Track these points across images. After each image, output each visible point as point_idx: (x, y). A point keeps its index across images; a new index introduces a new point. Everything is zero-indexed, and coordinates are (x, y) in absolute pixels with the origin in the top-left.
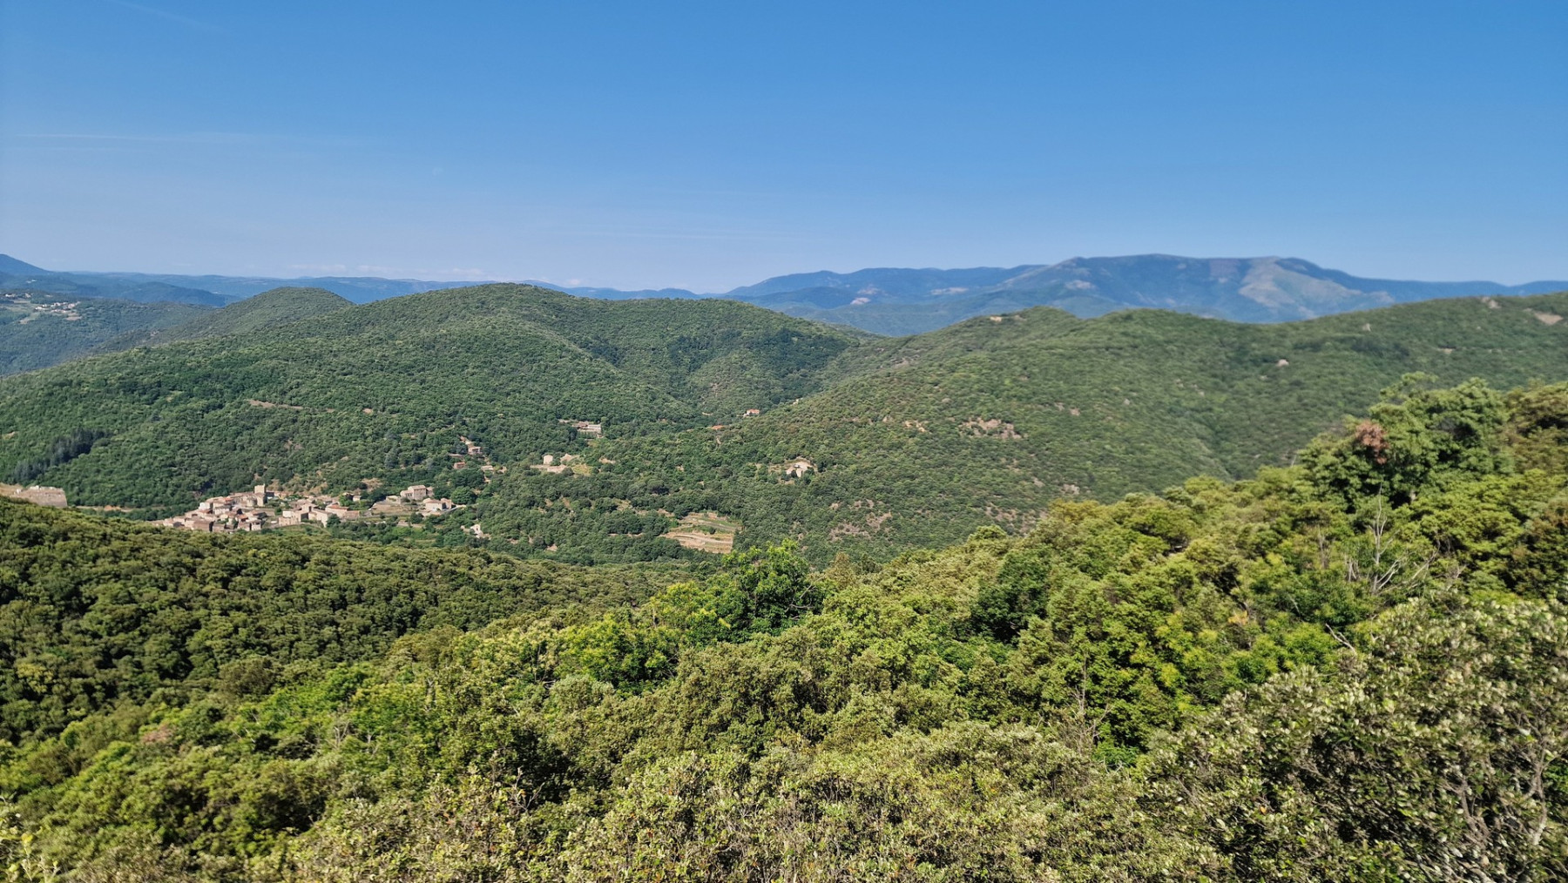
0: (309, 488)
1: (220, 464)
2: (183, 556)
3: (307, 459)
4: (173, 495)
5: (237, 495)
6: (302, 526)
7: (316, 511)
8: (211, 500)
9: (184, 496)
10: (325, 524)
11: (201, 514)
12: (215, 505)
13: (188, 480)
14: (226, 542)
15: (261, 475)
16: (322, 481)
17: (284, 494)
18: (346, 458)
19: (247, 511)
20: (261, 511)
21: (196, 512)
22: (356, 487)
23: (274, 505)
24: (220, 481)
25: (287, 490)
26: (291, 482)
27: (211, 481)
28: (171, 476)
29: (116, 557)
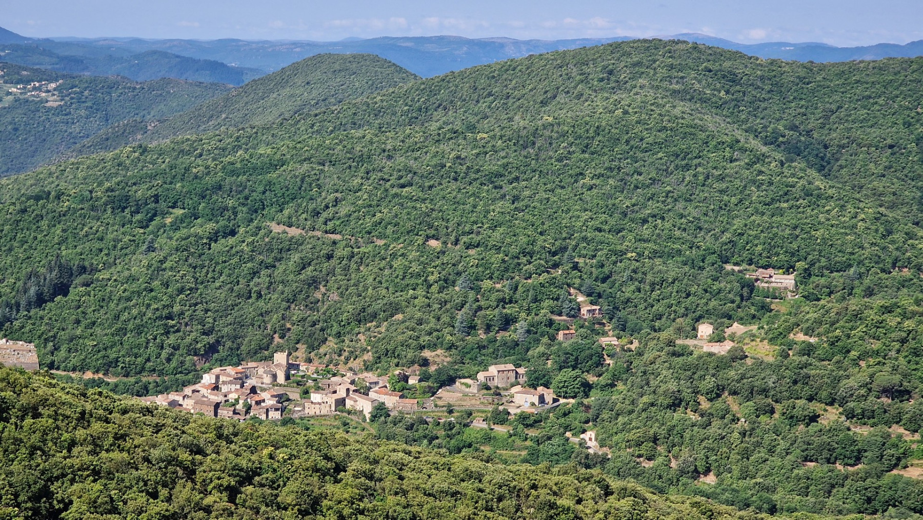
0: (347, 359)
1: (230, 319)
2: (179, 451)
3: (344, 317)
4: (169, 360)
5: (251, 365)
6: (336, 418)
7: (356, 396)
8: (217, 370)
9: (182, 363)
10: (368, 416)
11: (204, 391)
12: (222, 378)
13: (188, 340)
14: (236, 435)
15: (282, 337)
16: (364, 350)
17: (312, 368)
18: (400, 317)
19: (263, 390)
20: (281, 391)
21: (197, 387)
22: (413, 363)
23: (299, 384)
24: (229, 344)
25: (316, 362)
26: (322, 350)
27: (218, 342)
28: (167, 333)
29: (96, 445)
